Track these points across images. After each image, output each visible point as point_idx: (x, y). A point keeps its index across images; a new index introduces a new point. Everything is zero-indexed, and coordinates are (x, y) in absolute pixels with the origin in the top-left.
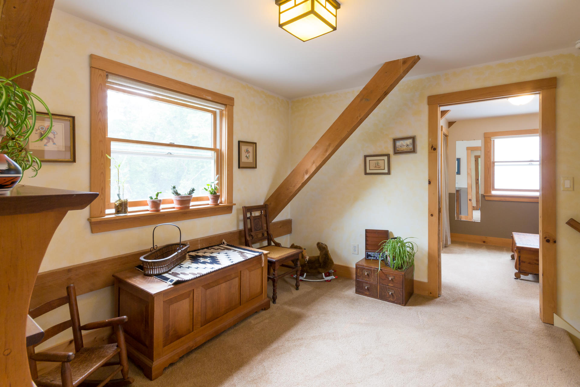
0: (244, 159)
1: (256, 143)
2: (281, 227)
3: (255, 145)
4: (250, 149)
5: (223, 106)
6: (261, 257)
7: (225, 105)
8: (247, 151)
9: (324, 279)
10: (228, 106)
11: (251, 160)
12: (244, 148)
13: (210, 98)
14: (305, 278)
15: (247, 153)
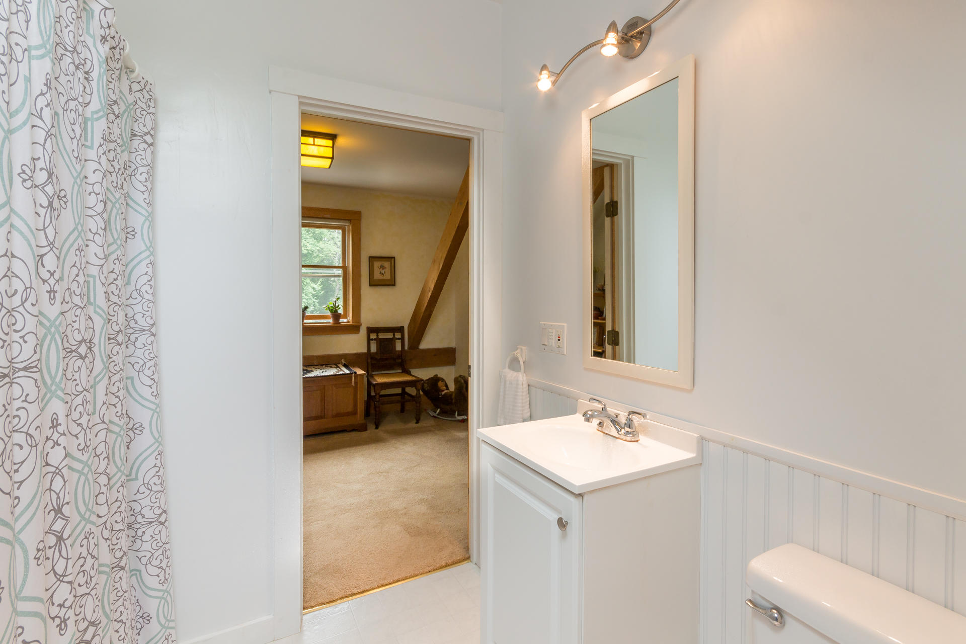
0: (377, 276)
1: (394, 258)
2: (435, 355)
3: (393, 259)
4: (387, 264)
5: (347, 221)
6: (351, 377)
7: (349, 220)
8: (382, 267)
9: (455, 418)
10: (352, 221)
11: (387, 276)
12: (377, 264)
13: (328, 216)
14: (438, 415)
15: (381, 269)
